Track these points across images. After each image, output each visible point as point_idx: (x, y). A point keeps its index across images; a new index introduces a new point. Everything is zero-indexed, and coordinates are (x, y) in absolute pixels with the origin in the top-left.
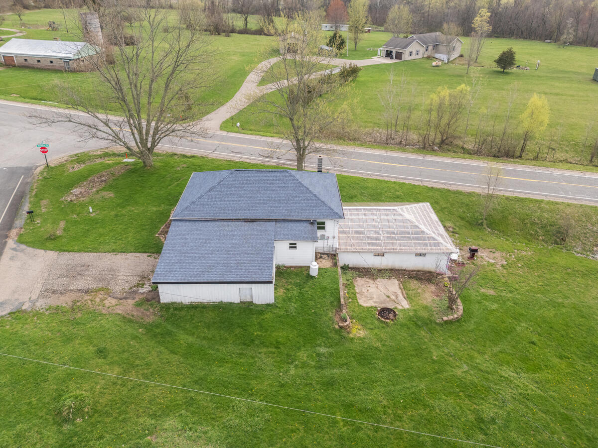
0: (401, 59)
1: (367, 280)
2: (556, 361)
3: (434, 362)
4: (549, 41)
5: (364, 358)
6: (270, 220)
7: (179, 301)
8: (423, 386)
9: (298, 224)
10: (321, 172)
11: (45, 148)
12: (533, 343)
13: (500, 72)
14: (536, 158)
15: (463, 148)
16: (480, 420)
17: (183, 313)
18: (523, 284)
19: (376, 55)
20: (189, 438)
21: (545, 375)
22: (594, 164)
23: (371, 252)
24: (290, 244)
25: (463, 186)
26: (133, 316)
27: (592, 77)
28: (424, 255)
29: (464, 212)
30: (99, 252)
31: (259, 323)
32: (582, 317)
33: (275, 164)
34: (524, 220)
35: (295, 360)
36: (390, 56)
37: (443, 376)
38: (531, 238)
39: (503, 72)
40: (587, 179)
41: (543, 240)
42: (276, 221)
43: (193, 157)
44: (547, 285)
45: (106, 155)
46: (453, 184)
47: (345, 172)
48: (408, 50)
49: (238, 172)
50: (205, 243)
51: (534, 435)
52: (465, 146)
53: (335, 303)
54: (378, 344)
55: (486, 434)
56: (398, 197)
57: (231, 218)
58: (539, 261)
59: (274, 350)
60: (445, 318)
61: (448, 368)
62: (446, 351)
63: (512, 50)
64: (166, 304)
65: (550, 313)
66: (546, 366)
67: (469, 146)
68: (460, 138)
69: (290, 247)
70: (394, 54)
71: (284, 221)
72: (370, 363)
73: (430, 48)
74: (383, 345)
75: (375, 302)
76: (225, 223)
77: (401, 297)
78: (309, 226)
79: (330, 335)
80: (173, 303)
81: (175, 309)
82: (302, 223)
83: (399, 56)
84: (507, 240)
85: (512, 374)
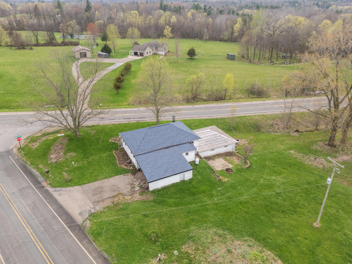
0: (143, 56)
1: (212, 161)
2: (283, 170)
3: (253, 181)
4: (197, 39)
5: (233, 186)
6: (174, 146)
7: (157, 188)
8: (256, 190)
9: (185, 145)
10: (175, 121)
11: (20, 138)
12: (274, 167)
13: (190, 59)
14: (230, 99)
15: (202, 99)
16: (277, 193)
17: (162, 192)
18: (258, 149)
19: (128, 54)
20: (203, 229)
21: (283, 175)
22: (250, 97)
23: (209, 150)
24: (186, 153)
25: (216, 116)
26: (143, 199)
27: (226, 57)
28: (227, 146)
29: (223, 127)
30: (99, 180)
31: (192, 187)
32: (281, 154)
33: (135, 122)
34: (244, 125)
35: (214, 195)
36: (137, 55)
37: (259, 185)
38: (249, 131)
39: (191, 59)
40: (254, 104)
41: (254, 131)
42: (177, 145)
43: (93, 126)
44: (265, 147)
45: (44, 135)
46: (213, 116)
47: (163, 119)
48: (146, 51)
49: (151, 129)
50: (156, 161)
51: (292, 193)
52: (203, 98)
53: (212, 172)
54: (234, 181)
55: (281, 197)
56: (197, 126)
57: (159, 149)
58: (257, 139)
59: (204, 194)
60: (246, 167)
61: (258, 182)
62: (254, 177)
63: (193, 48)
64: (152, 191)
65: (272, 156)
66: (282, 172)
67: (204, 98)
68: (200, 95)
69: (186, 155)
70: (139, 54)
71: (180, 144)
72: (236, 188)
73: (154, 49)
74: (235, 181)
75: (221, 168)
76: (157, 151)
77: (228, 164)
78: (190, 144)
79: (217, 183)
80: (155, 190)
81: (158, 191)
82: (186, 144)
83: (142, 54)
84: (242, 134)
85: (275, 178)
